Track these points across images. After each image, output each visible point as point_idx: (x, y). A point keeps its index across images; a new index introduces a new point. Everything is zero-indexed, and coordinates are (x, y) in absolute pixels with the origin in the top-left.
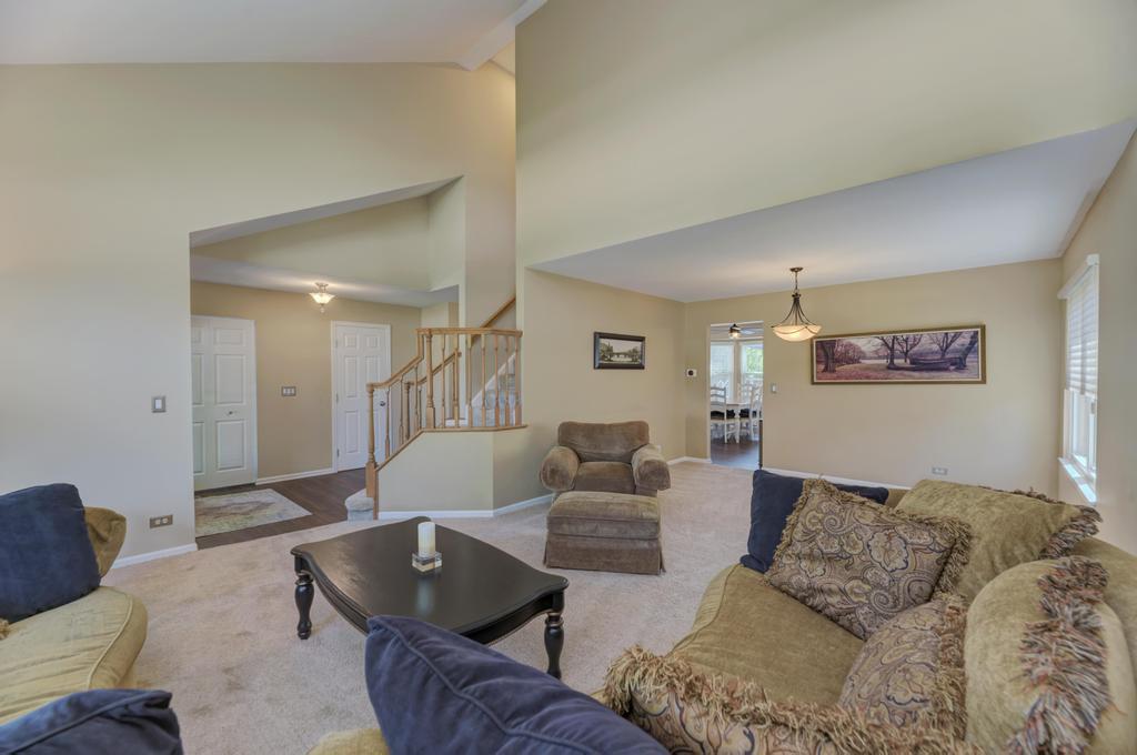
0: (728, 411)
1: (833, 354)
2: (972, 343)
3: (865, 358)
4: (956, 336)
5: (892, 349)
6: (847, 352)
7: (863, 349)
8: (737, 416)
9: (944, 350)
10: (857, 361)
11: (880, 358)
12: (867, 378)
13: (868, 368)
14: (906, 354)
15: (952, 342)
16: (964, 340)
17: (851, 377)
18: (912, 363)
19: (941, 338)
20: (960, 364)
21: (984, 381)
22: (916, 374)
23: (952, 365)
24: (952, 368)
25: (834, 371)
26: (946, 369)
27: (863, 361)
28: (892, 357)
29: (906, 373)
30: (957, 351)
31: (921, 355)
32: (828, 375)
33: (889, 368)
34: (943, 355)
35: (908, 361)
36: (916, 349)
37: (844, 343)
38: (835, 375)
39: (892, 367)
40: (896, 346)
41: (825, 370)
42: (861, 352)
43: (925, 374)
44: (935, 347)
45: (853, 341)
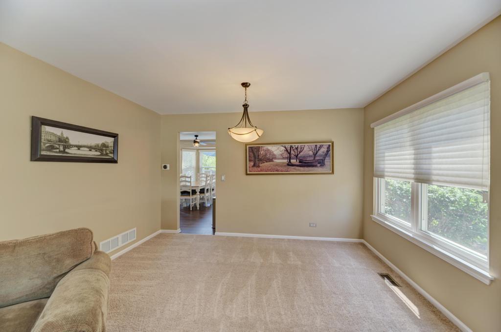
0: (192, 190)
1: (259, 156)
2: (328, 151)
3: (275, 158)
4: (321, 147)
5: (290, 153)
6: (266, 154)
7: (275, 153)
8: (198, 193)
9: (315, 155)
10: (270, 160)
11: (284, 158)
12: (276, 171)
13: (277, 165)
14: (297, 156)
15: (319, 150)
16: (324, 150)
17: (268, 170)
18: (300, 162)
19: (313, 147)
20: (322, 163)
21: (333, 172)
22: (302, 168)
23: (319, 163)
24: (319, 165)
25: (259, 166)
26: (316, 166)
27: (275, 161)
28: (290, 158)
29: (297, 168)
30: (321, 156)
31: (304, 157)
32: (255, 168)
33: (288, 165)
34: (315, 158)
35: (298, 161)
36: (301, 154)
37: (265, 148)
38: (259, 169)
39: (290, 164)
40: (292, 152)
41: (254, 166)
42: (274, 155)
43: (306, 169)
44: (311, 153)
45: (270, 147)
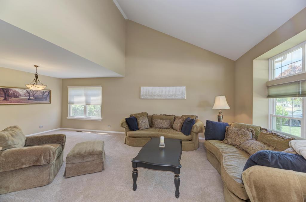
1: (8, 94)
2: (49, 94)
3: (20, 96)
4: (46, 92)
5: (30, 94)
6: (14, 93)
7: (20, 93)
9: (43, 95)
10: (18, 97)
11: (26, 96)
12: (21, 102)
13: (22, 99)
14: (33, 95)
15: (45, 93)
16: (47, 93)
17: (15, 102)
18: (35, 98)
19: (42, 92)
20: (46, 99)
21: (51, 103)
22: (36, 101)
23: (45, 99)
24: (44, 100)
25: (8, 100)
26: (43, 100)
27: (20, 97)
28: (29, 96)
29: (33, 101)
30: (46, 96)
31: (37, 96)
32: (6, 101)
33: (28, 99)
34: (42, 97)
35: (34, 98)
36: (36, 94)
37: (13, 90)
38: (8, 102)
39: (29, 99)
40: (31, 93)
41: (5, 99)
42: (19, 94)
43: (38, 101)
44: (41, 94)
45: (17, 90)
